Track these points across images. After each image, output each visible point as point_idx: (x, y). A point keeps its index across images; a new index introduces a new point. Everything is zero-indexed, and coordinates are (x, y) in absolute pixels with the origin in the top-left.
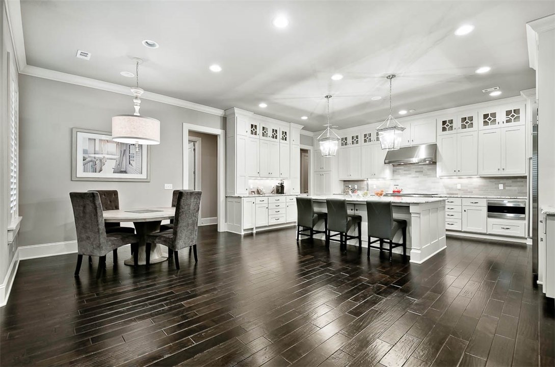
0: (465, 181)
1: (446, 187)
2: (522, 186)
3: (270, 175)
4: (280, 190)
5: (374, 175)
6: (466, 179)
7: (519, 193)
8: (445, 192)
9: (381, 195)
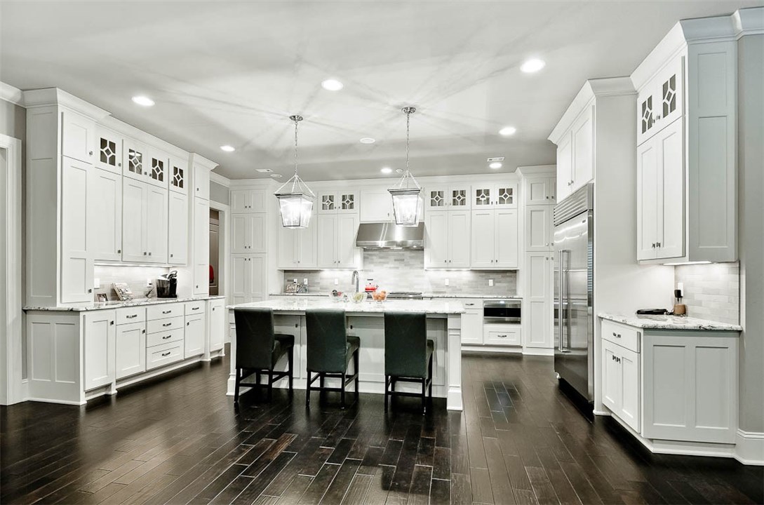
0: (454, 275)
1: (433, 283)
2: (511, 282)
3: (148, 259)
4: (167, 290)
5: (336, 264)
6: (455, 272)
7: (508, 290)
8: (431, 290)
9: (383, 298)
